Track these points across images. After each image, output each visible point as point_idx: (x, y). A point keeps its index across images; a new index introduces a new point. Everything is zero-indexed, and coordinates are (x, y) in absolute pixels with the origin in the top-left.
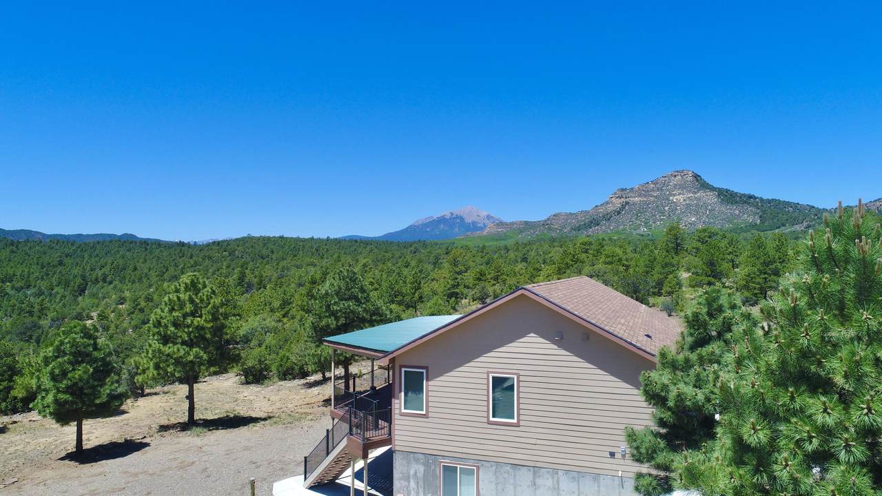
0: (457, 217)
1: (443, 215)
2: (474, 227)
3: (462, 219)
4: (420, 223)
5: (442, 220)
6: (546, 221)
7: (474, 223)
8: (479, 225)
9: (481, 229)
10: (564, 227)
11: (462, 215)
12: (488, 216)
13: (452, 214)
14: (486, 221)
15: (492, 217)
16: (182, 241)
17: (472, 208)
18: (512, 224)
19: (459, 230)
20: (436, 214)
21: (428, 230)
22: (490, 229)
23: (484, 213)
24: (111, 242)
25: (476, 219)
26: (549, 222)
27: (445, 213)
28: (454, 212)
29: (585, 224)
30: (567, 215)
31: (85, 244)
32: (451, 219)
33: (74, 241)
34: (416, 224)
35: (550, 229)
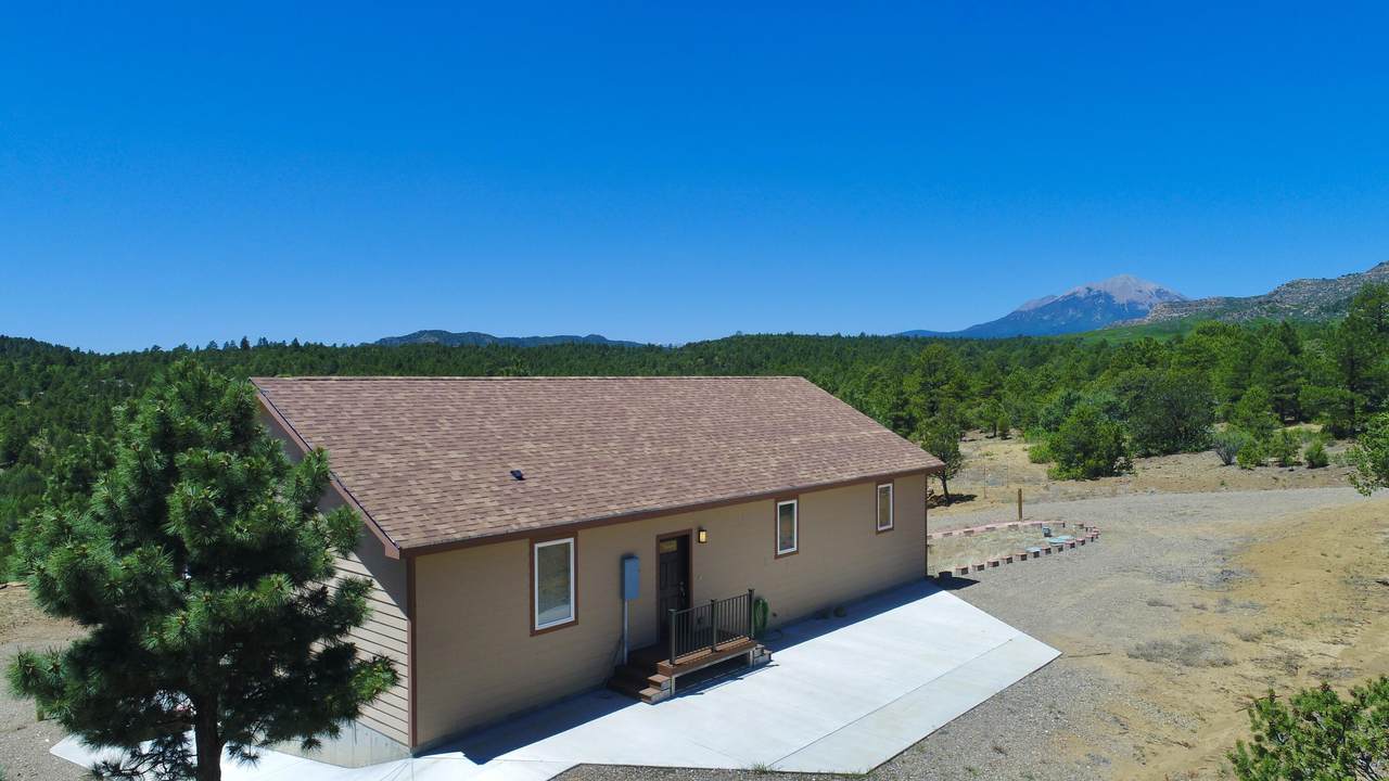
0: (1099, 295)
1: (1071, 291)
2: (1133, 310)
3: (1108, 297)
4: (1032, 307)
5: (1072, 301)
6: (1271, 295)
7: (1131, 304)
8: (1140, 307)
9: (1146, 313)
10: (1306, 304)
11: (1108, 291)
12: (1158, 291)
13: (1090, 290)
14: (1155, 300)
15: (1167, 292)
16: (652, 343)
17: (1128, 279)
18: (1201, 303)
19: (1102, 316)
20: (1060, 293)
21: (1045, 318)
22: (1157, 314)
23: (1152, 286)
24: (563, 345)
25: (1133, 296)
26: (1277, 297)
27: (1077, 289)
28: (1092, 287)
29: (1350, 299)
30: (1315, 282)
31: (529, 349)
32: (1087, 298)
33: (517, 347)
34: (1022, 309)
35: (1273, 310)
